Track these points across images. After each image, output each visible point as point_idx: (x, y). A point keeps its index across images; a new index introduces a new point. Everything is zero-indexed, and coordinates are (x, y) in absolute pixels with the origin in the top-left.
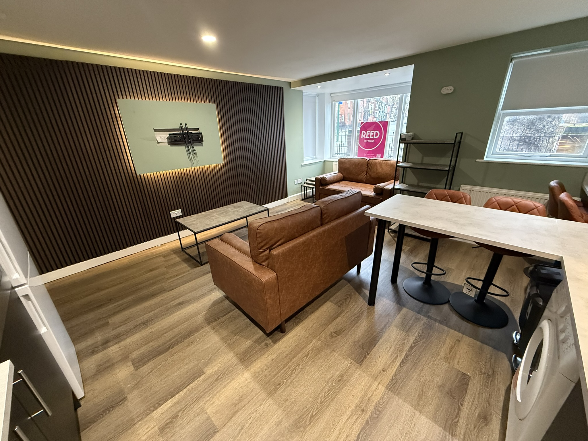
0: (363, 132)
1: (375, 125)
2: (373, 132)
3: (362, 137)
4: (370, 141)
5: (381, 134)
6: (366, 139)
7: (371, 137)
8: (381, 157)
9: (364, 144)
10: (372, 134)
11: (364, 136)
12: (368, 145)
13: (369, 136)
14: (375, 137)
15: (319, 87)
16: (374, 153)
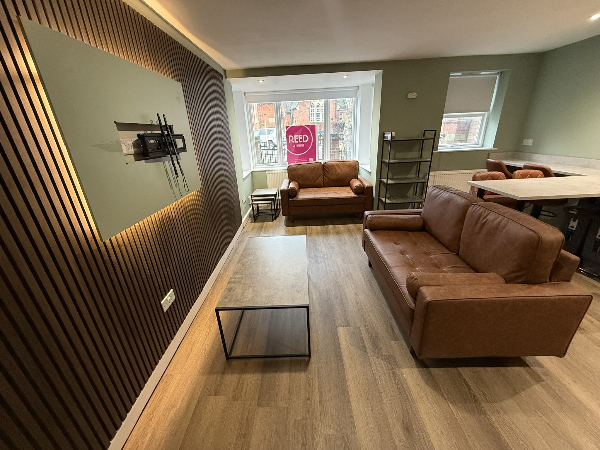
0: (290, 136)
1: (302, 129)
2: (301, 136)
3: (290, 142)
4: (300, 146)
5: (310, 138)
6: (295, 144)
7: (300, 142)
8: (314, 161)
9: (294, 149)
10: (300, 138)
11: (292, 141)
12: (298, 150)
13: (297, 140)
14: (304, 141)
15: (261, 81)
16: (306, 157)
